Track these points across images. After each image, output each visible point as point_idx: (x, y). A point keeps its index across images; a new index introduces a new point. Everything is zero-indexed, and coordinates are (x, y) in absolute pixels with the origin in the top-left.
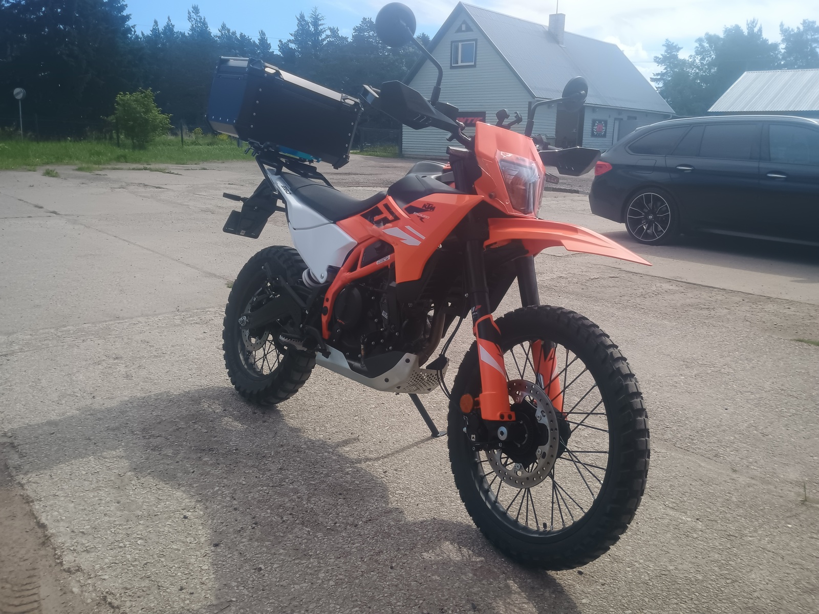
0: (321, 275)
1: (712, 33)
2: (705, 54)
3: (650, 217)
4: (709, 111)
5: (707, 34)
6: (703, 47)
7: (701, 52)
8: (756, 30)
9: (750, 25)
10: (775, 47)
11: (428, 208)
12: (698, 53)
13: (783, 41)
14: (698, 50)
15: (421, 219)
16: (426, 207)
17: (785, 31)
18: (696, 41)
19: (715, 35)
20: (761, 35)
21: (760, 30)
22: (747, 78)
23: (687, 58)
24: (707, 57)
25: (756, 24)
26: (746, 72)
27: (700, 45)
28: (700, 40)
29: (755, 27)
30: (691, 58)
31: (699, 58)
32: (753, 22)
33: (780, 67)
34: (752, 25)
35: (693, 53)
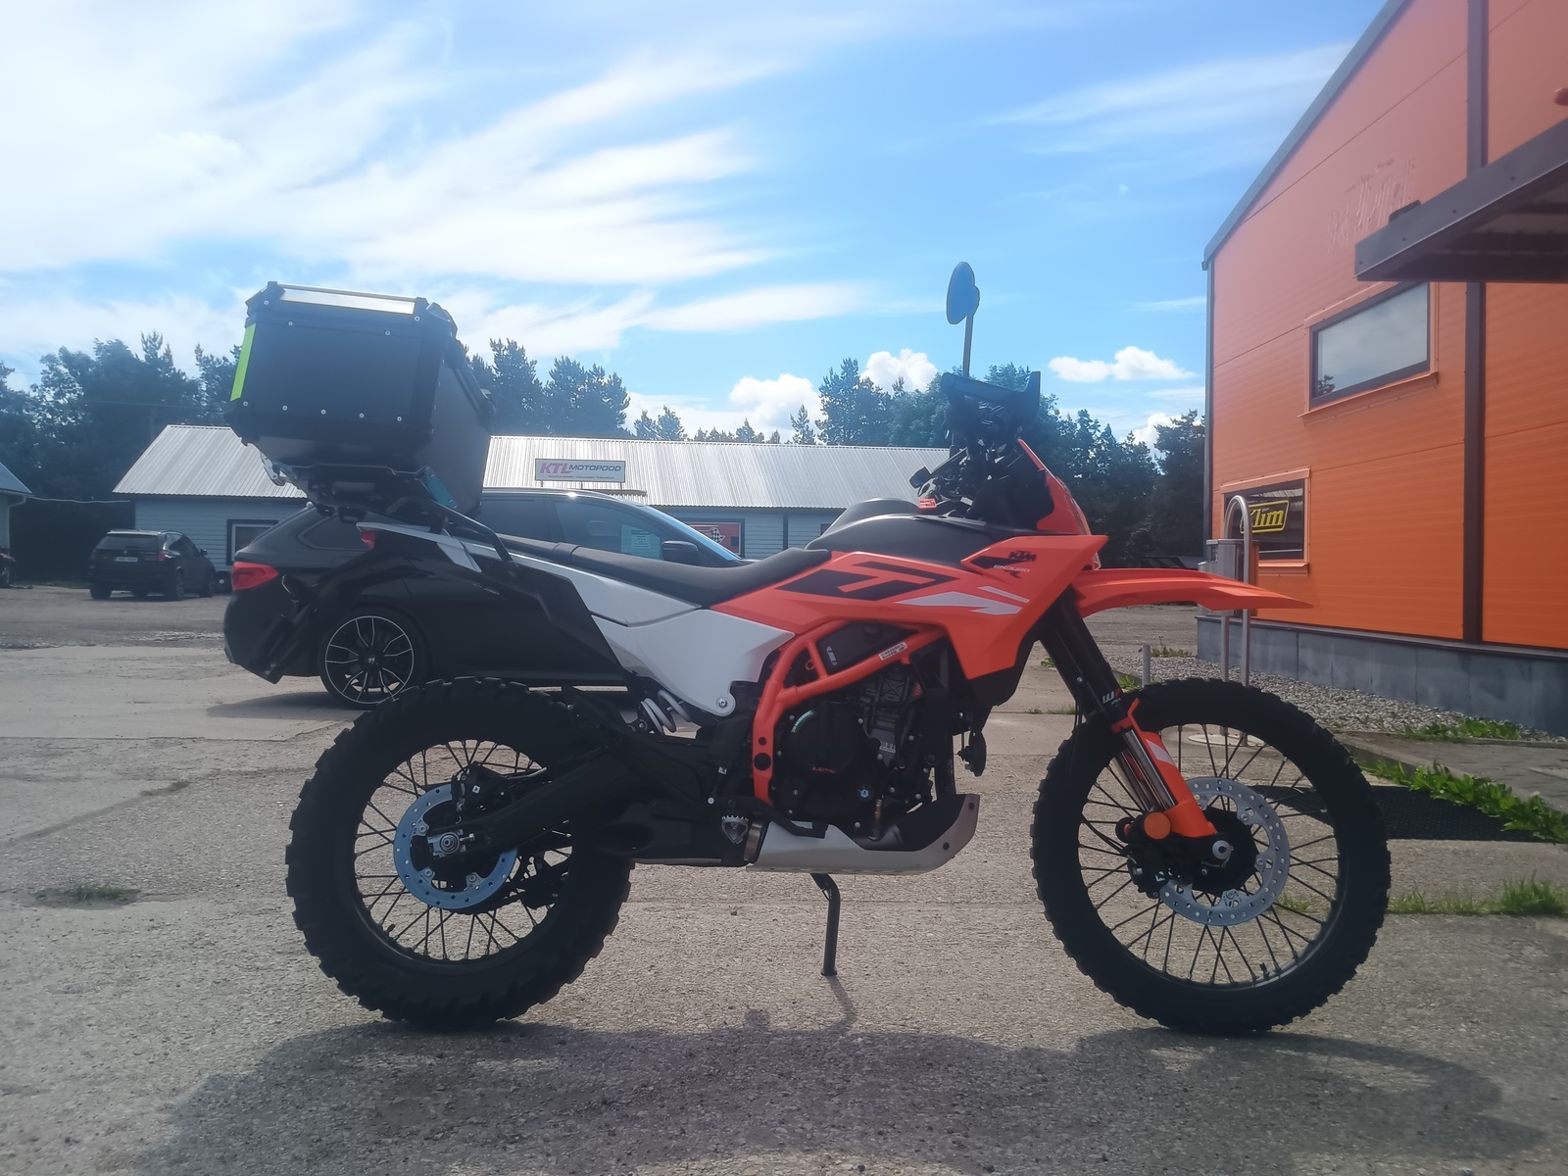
0: (717, 701)
1: (72, 349)
2: (64, 387)
3: (371, 660)
4: (116, 490)
5: (63, 350)
6: (58, 373)
7: (53, 381)
8: (160, 353)
9: (149, 344)
10: (193, 386)
11: (1022, 556)
12: (48, 383)
13: (205, 377)
14: (47, 377)
15: (1014, 574)
16: (1016, 556)
17: (205, 362)
18: (42, 361)
19: (80, 354)
20: (171, 363)
21: (168, 354)
22: (173, 437)
23: (27, 390)
24: (69, 392)
25: (160, 343)
26: (169, 426)
27: (51, 368)
28: (49, 359)
29: (159, 348)
30: (34, 391)
31: (52, 393)
32: (155, 339)
33: (206, 422)
34: (152, 343)
35: (40, 383)
